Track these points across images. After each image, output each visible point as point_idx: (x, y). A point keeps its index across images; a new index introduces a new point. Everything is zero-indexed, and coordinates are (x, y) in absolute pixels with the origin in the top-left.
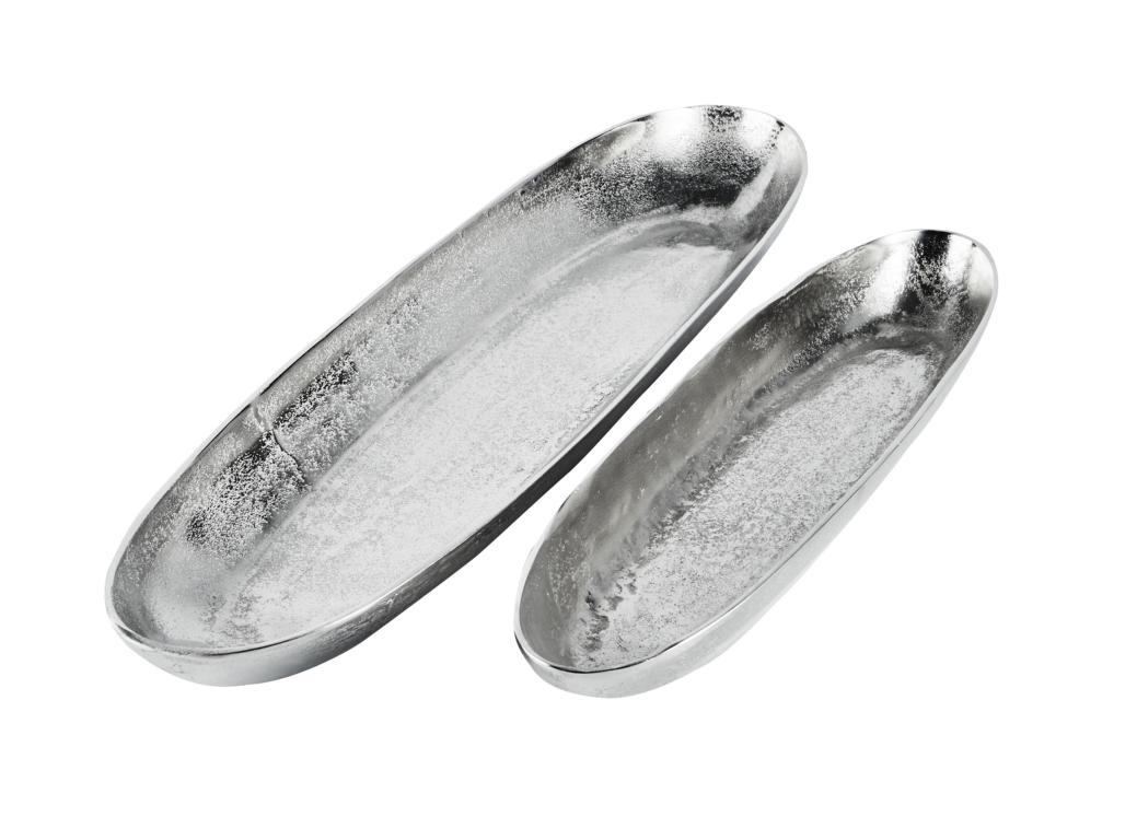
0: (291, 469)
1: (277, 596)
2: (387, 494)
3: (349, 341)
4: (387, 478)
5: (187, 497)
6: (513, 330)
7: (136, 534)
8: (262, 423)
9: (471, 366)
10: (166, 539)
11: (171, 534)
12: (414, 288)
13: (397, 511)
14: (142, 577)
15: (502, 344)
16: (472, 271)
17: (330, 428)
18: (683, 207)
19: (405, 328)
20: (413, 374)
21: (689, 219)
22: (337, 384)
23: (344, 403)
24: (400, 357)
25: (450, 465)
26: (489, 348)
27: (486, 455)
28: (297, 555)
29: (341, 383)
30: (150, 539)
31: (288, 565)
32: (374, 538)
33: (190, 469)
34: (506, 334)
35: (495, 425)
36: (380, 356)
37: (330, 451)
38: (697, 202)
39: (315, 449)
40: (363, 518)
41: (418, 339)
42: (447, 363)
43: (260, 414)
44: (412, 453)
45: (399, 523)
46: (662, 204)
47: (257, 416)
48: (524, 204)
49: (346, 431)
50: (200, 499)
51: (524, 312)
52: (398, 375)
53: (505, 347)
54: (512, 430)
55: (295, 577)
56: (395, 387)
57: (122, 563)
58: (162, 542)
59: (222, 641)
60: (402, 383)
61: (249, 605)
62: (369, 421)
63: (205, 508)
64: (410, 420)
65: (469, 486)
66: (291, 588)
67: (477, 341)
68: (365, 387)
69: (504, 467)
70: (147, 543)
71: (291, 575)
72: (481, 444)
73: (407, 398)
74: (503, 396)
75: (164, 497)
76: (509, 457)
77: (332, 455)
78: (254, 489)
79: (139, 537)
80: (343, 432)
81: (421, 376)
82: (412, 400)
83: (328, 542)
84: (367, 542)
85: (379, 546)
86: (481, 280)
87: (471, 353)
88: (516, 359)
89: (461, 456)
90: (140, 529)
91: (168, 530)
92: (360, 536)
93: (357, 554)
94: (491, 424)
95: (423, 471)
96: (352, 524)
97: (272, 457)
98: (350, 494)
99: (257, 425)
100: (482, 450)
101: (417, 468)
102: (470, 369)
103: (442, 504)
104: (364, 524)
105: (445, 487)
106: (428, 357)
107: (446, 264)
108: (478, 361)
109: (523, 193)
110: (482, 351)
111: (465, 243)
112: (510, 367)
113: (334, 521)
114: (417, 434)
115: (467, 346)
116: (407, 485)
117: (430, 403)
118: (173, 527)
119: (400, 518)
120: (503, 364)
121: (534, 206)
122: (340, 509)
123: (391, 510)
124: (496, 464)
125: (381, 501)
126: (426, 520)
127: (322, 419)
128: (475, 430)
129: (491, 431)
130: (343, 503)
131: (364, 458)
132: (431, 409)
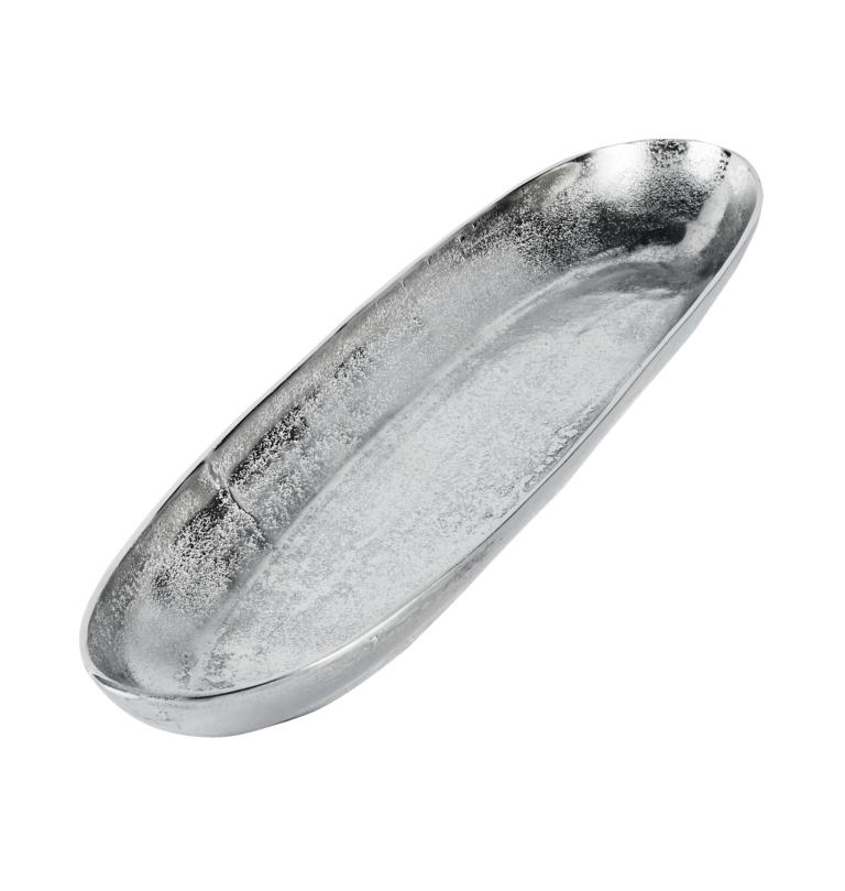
0: (250, 527)
2: (352, 548)
3: (298, 396)
5: (150, 556)
6: (464, 381)
8: (217, 480)
10: (133, 598)
11: (137, 593)
12: (359, 340)
14: (113, 634)
16: (416, 321)
17: (286, 485)
18: (631, 249)
19: (353, 382)
20: (365, 428)
21: (639, 260)
22: (289, 440)
23: (298, 460)
24: (351, 412)
25: (415, 516)
27: (451, 504)
29: (293, 439)
30: (118, 597)
32: (344, 591)
33: (150, 526)
35: (457, 474)
36: (330, 411)
37: (288, 509)
38: (645, 243)
39: (273, 507)
41: (367, 393)
42: (399, 417)
43: (215, 470)
44: (373, 506)
45: (370, 574)
46: (609, 247)
47: (212, 472)
48: (465, 250)
49: (302, 488)
50: (162, 558)
51: (474, 364)
52: (350, 430)
54: (476, 479)
55: (268, 633)
56: (348, 442)
57: (92, 620)
58: (128, 600)
60: (355, 438)
62: (325, 477)
63: (168, 567)
68: (318, 443)
70: (114, 600)
76: (477, 506)
77: (290, 512)
78: (215, 548)
79: (106, 594)
80: (299, 489)
81: (373, 432)
86: (426, 331)
88: (471, 409)
91: (133, 589)
92: (329, 589)
93: (328, 606)
94: (453, 474)
95: (388, 523)
96: (320, 578)
97: (230, 515)
98: (313, 550)
99: (213, 482)
100: (446, 499)
101: (380, 520)
102: (425, 422)
103: (411, 553)
104: (331, 577)
105: (412, 537)
106: (380, 411)
107: (390, 315)
108: (432, 413)
109: (463, 239)
110: (435, 403)
111: (407, 292)
112: (466, 417)
113: (300, 577)
114: (376, 488)
115: (418, 399)
116: (372, 538)
117: (386, 457)
118: (138, 585)
119: (369, 569)
120: (459, 414)
121: (475, 252)
122: (305, 565)
123: (359, 562)
124: (463, 512)
125: (347, 554)
126: (396, 570)
127: (277, 477)
128: (437, 480)
129: (453, 480)
130: (307, 559)
131: (323, 514)
132: (388, 463)
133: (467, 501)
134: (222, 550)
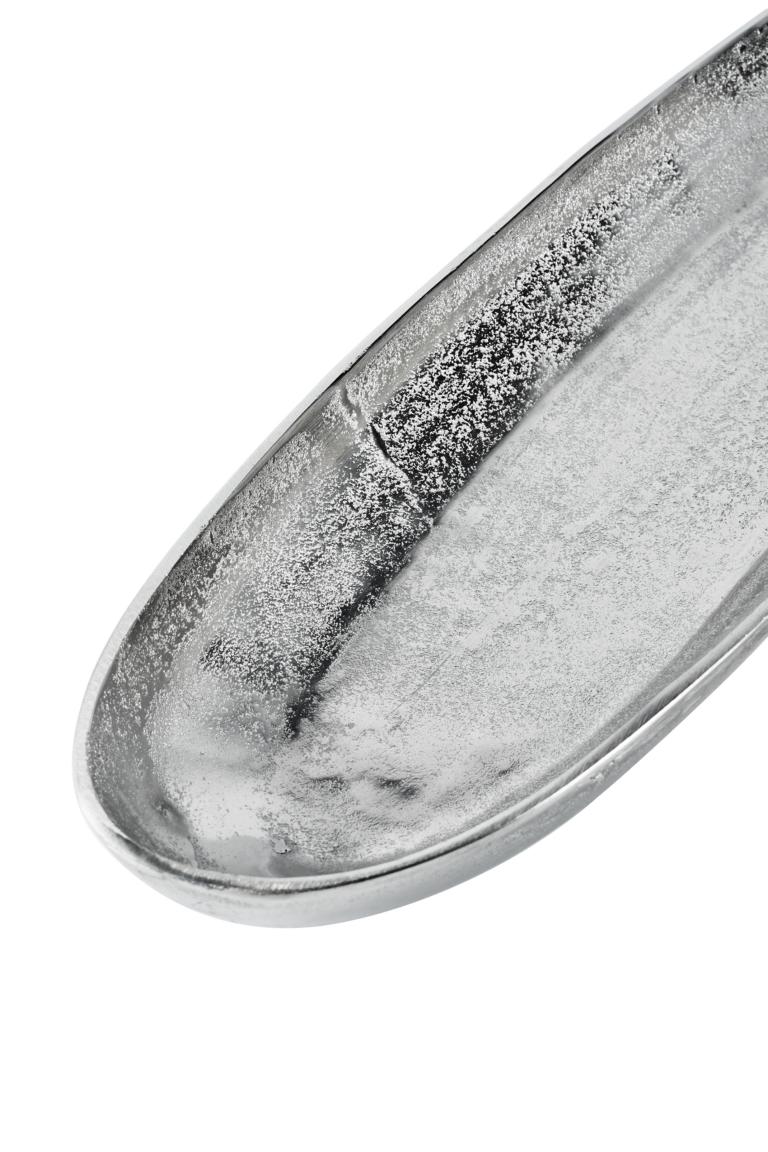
0: (400, 490)
1: (381, 724)
2: (558, 536)
3: (491, 276)
4: (557, 507)
5: (228, 548)
6: (733, 260)
7: (137, 623)
8: (355, 415)
9: (675, 318)
10: (191, 625)
11: (199, 616)
12: (587, 192)
13: (576, 565)
14: (146, 702)
15: (719, 282)
16: (671, 167)
17: (461, 420)
19: (575, 256)
20: (587, 330)
22: (472, 345)
23: (484, 377)
24: (568, 302)
25: (658, 485)
26: (699, 289)
27: (716, 469)
28: (413, 645)
29: (478, 343)
30: (163, 628)
31: (398, 663)
32: (541, 617)
33: (233, 499)
34: (723, 266)
35: (724, 418)
36: (539, 299)
37: (462, 457)
39: (440, 455)
40: (519, 578)
41: (593, 274)
42: (638, 312)
43: (350, 398)
44: (594, 463)
45: (583, 589)
47: (346, 401)
48: (744, 66)
49: (487, 424)
50: (250, 550)
51: (747, 234)
52: (565, 331)
53: (726, 287)
54: (753, 428)
55: (411, 687)
56: (560, 350)
57: (109, 683)
58: (182, 632)
59: (285, 811)
60: (572, 344)
61: (332, 740)
62: (523, 405)
63: (258, 565)
64: (586, 406)
65: (693, 522)
66: (404, 709)
67: (681, 277)
68: (516, 352)
69: (748, 490)
70: (156, 637)
71: (404, 684)
72: (704, 451)
73: (578, 371)
74: (730, 368)
75: (187, 552)
76: (755, 476)
77: (466, 463)
78: (341, 527)
79: (138, 632)
80: (481, 426)
81: (599, 333)
82: (587, 372)
83: (464, 622)
84: (528, 625)
85: (550, 632)
86: (684, 181)
87: (675, 296)
88: (744, 308)
89: (674, 471)
90: (142, 616)
91: (193, 610)
92: (517, 611)
93: (514, 644)
94: (717, 416)
95: (615, 496)
96: (503, 588)
97: (369, 471)
98: (497, 534)
99: (346, 417)
100: (709, 460)
101: (603, 489)
102: (674, 322)
103: (652, 555)
104: (523, 587)
105: (652, 525)
106: (610, 302)
107: (634, 156)
108: (685, 308)
109: (743, 49)
110: (689, 293)
111: (661, 122)
112: (736, 319)
113: (474, 583)
114: (601, 431)
115: (667, 285)
116: (589, 521)
117: (617, 377)
118: (202, 602)
119: (583, 579)
120: (725, 314)
121: (757, 70)
122: (481, 561)
123: (567, 564)
124: (733, 485)
125: (548, 547)
126: (628, 585)
127: (450, 406)
128: (693, 424)
129: (718, 427)
130: (484, 552)
131: (516, 470)
132: (618, 388)
133: (741, 467)
134: (352, 530)
